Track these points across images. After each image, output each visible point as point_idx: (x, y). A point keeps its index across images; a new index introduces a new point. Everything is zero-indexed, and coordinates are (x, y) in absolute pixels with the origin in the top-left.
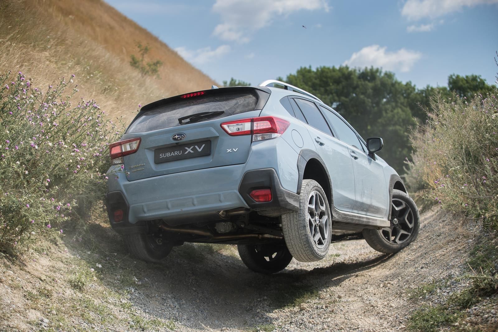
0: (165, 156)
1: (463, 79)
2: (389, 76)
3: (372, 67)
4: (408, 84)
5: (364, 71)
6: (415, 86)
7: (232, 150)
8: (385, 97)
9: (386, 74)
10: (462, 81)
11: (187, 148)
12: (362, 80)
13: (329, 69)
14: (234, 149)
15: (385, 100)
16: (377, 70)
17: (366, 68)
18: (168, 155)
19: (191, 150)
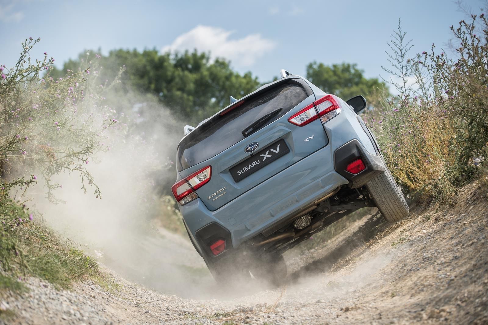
0: (243, 171)
1: (328, 70)
2: (221, 64)
3: (196, 50)
4: (247, 76)
5: (184, 57)
6: (257, 78)
7: (309, 139)
8: (213, 96)
9: (217, 61)
10: (327, 72)
11: (262, 155)
12: (180, 69)
13: (128, 52)
14: (310, 137)
15: (213, 100)
16: (203, 56)
17: (187, 51)
18: (246, 169)
19: (268, 155)
